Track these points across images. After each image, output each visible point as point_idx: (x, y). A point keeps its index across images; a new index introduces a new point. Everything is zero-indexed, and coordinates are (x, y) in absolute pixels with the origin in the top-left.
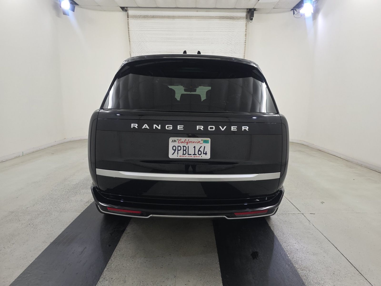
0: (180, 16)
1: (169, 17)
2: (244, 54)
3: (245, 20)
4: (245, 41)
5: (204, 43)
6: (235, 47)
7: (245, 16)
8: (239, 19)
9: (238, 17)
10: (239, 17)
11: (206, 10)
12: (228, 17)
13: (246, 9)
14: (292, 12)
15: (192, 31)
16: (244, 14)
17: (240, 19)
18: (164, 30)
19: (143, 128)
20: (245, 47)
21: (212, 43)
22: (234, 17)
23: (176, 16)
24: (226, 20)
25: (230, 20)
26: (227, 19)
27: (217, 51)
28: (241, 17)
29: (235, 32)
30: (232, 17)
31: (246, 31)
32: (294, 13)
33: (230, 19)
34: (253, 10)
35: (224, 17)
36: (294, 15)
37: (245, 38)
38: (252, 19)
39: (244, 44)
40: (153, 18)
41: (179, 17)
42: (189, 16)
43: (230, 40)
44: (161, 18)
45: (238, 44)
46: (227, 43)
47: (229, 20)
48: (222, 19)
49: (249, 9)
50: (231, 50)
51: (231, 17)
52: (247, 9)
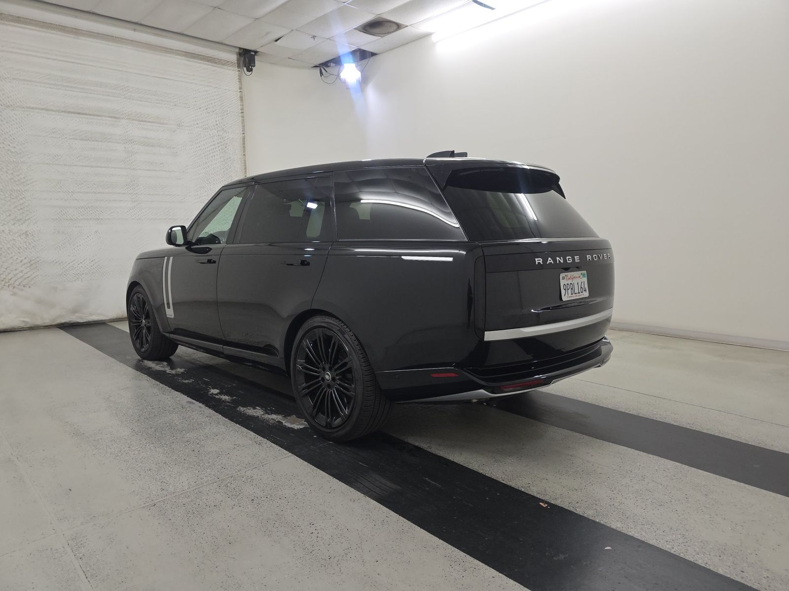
0: (93, 32)
1: (63, 29)
2: (244, 135)
3: (236, 69)
4: (242, 109)
5: (157, 103)
6: (222, 119)
7: (236, 62)
8: (225, 64)
9: (223, 60)
10: (225, 61)
11: (155, 32)
12: (202, 57)
13: (237, 47)
14: (318, 70)
15: (126, 72)
16: (233, 58)
17: (227, 65)
18: (55, 58)
19: (548, 263)
20: (243, 121)
21: (176, 105)
22: (215, 58)
23: (82, 30)
24: (200, 61)
25: (207, 63)
26: (201, 59)
27: (187, 123)
28: (228, 62)
29: (220, 88)
30: (211, 58)
31: (240, 92)
32: (321, 73)
33: (208, 61)
34: (253, 53)
35: (195, 54)
36: (321, 76)
37: (240, 104)
38: (250, 70)
39: (240, 115)
40: (18, 23)
41: (92, 34)
42: (116, 37)
43: (212, 104)
44: (42, 27)
45: (227, 114)
46: (207, 109)
47: (205, 62)
48: (192, 58)
49: (243, 49)
50: (217, 125)
51: (209, 57)
52: (240, 48)
